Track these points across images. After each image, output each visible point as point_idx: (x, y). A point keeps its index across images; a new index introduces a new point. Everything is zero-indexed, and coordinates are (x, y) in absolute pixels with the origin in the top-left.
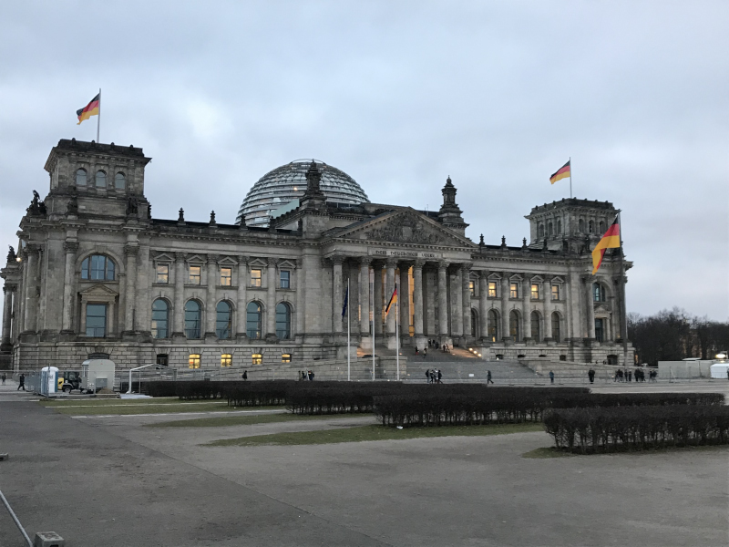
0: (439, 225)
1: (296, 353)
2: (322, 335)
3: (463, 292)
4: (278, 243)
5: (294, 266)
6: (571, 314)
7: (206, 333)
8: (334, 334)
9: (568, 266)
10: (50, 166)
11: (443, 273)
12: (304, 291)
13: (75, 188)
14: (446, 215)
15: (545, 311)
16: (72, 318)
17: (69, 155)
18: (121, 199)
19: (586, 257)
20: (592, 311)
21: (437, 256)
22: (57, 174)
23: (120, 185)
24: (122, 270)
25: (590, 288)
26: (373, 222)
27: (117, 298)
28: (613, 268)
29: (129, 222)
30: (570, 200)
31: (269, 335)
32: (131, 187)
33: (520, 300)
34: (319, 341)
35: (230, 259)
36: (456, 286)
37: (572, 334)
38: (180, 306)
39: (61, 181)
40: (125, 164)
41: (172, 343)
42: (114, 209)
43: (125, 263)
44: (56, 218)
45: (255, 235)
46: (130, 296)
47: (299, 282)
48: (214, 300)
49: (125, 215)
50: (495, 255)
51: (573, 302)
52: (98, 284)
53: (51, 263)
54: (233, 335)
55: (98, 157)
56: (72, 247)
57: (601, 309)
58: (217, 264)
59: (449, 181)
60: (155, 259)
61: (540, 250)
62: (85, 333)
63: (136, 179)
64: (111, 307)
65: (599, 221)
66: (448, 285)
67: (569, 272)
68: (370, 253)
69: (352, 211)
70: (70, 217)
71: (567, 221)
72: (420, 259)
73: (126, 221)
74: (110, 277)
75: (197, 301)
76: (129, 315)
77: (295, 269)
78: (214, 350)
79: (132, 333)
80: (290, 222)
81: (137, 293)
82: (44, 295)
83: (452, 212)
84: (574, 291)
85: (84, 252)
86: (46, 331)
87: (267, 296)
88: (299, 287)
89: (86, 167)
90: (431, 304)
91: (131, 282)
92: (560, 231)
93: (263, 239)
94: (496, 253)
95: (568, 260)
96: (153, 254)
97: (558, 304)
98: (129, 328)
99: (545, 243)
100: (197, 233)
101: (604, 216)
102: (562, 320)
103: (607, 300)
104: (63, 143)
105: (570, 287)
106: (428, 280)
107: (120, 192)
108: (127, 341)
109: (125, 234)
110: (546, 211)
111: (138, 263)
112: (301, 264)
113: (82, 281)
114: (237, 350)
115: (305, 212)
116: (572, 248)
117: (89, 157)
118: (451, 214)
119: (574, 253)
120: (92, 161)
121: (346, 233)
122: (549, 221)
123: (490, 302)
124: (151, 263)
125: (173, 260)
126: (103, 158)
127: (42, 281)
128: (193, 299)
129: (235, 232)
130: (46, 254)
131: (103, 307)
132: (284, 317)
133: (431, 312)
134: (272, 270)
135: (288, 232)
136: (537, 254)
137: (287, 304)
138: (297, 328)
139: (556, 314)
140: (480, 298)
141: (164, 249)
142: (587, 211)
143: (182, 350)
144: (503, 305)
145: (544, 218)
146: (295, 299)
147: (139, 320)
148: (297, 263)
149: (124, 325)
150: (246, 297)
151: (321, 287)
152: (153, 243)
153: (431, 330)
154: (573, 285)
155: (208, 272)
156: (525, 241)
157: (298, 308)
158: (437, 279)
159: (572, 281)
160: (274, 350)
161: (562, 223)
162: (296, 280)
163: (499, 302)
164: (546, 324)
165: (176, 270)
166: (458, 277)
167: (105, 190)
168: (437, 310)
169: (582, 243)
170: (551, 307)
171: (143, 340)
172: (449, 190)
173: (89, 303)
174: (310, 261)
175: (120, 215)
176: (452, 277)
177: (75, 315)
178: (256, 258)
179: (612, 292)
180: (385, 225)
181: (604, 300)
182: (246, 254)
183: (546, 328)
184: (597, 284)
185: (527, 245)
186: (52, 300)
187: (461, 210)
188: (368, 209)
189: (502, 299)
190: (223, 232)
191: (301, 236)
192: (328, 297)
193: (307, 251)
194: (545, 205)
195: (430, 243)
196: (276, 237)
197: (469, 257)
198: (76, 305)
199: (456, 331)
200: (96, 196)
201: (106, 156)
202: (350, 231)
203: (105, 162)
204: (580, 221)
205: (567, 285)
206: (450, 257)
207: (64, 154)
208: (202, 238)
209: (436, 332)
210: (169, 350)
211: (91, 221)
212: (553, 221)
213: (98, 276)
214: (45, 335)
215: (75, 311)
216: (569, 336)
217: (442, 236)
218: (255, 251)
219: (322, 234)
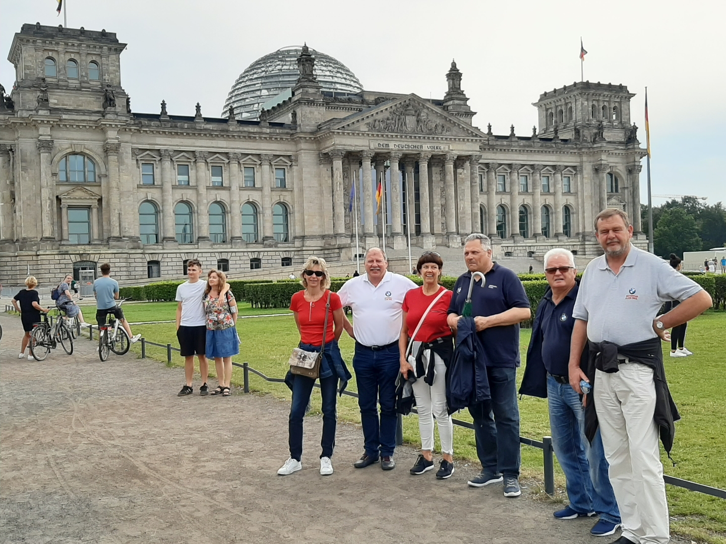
0: (445, 114)
1: (296, 257)
2: (323, 237)
3: (472, 186)
4: (271, 138)
5: (290, 163)
6: (583, 207)
7: (199, 238)
8: (336, 236)
9: (580, 155)
10: (14, 57)
11: (450, 167)
12: (301, 190)
13: (44, 80)
14: (451, 102)
15: (555, 204)
16: (53, 224)
17: (34, 42)
18: (95, 91)
19: (599, 145)
20: (606, 203)
21: (444, 147)
22: (21, 65)
23: (93, 76)
24: (103, 171)
25: (603, 178)
26: (374, 112)
27: (100, 201)
28: (627, 156)
29: (108, 116)
30: (582, 83)
31: (266, 238)
32: (106, 77)
33: (530, 194)
34: (319, 243)
35: (221, 157)
36: (463, 181)
37: (584, 228)
38: (169, 209)
39: (28, 72)
40: (97, 51)
41: (163, 249)
42: (89, 103)
43: (106, 163)
44: (25, 114)
45: (246, 129)
46: (115, 199)
47: (296, 181)
48: (205, 201)
49: (102, 109)
50: (503, 146)
51: (585, 194)
52: (78, 186)
53: (24, 164)
54: (228, 239)
55: (66, 44)
56: (46, 146)
57: (613, 200)
58: (206, 162)
59: (454, 65)
60: (138, 157)
61: (550, 140)
62: (68, 240)
63: (111, 68)
64: (95, 211)
65: (613, 106)
66: (455, 180)
67: (582, 162)
68: (372, 147)
69: (349, 100)
70: (41, 112)
71: (579, 107)
72: (426, 151)
73: (104, 116)
74: (90, 178)
75: (187, 203)
76: (115, 220)
77: (291, 166)
78: (209, 255)
79: (119, 239)
80: (283, 113)
81: (121, 194)
82: (20, 199)
83: (458, 99)
84: (585, 183)
85: (60, 151)
86: (24, 239)
87: (262, 197)
88: (295, 186)
89: (54, 55)
90: (437, 200)
91: (114, 184)
92: (571, 118)
93: (253, 133)
94: (505, 143)
95: (580, 149)
96: (136, 152)
97: (568, 197)
98: (116, 234)
99: (556, 131)
100: (182, 128)
101: (618, 100)
102: (573, 213)
103: (619, 191)
104: (26, 28)
105: (583, 178)
106: (434, 176)
107: (94, 83)
108: (113, 247)
109: (102, 130)
110: (555, 96)
111: (120, 162)
112: (296, 161)
113: (59, 184)
114: (234, 254)
115: (299, 102)
116: (584, 136)
117: (58, 44)
118: (456, 102)
119: (586, 141)
120: (60, 48)
121: (344, 124)
122: (559, 108)
123: (499, 196)
124: (135, 162)
125: (159, 158)
126: (73, 45)
127: (16, 184)
128: (182, 201)
129: (223, 126)
130: (18, 154)
131: (86, 212)
132: (280, 219)
133: (437, 209)
134: (266, 167)
135: (281, 125)
136: (549, 144)
137: (284, 205)
138: (295, 229)
139: (567, 209)
140: (488, 193)
141: (148, 147)
142: (600, 95)
143: (174, 255)
144: (512, 200)
145: (553, 105)
146: (293, 199)
147: (125, 224)
148: (292, 159)
149: (109, 231)
150: (240, 197)
151: (320, 185)
152: (134, 139)
153: (438, 228)
154: (586, 176)
155: (197, 171)
156: (535, 129)
157: (296, 209)
158: (443, 173)
159: (585, 172)
160: (273, 253)
161: (574, 109)
162: (292, 177)
163: (508, 197)
164: (557, 218)
165: (162, 170)
166: (465, 171)
167: (77, 82)
168: (444, 207)
169: (595, 131)
170: (562, 201)
171: (131, 246)
172: (454, 75)
173: (70, 207)
174: (307, 157)
175: (97, 109)
176: (459, 171)
177: (55, 220)
178: (248, 155)
179: (626, 182)
180: (386, 114)
181: (617, 191)
182: (237, 151)
183: (556, 222)
184: (610, 174)
185: (537, 133)
186: (29, 205)
187: (467, 96)
188: (367, 98)
189: (511, 193)
190: (210, 126)
191: (296, 129)
192: (327, 196)
193: (303, 145)
194: (555, 91)
195: (435, 134)
196: (268, 131)
197: (478, 149)
198: (55, 209)
199: (464, 228)
200: (67, 88)
201: (76, 42)
202: (349, 122)
203: (75, 49)
204: (593, 106)
205: (579, 176)
206: (457, 149)
207: (28, 41)
208: (188, 134)
209: (443, 230)
210: (161, 256)
211: (64, 117)
212: (563, 108)
213: (77, 178)
214: (24, 243)
215: (55, 217)
216: (581, 231)
217: (448, 125)
218: (247, 147)
219: (319, 128)
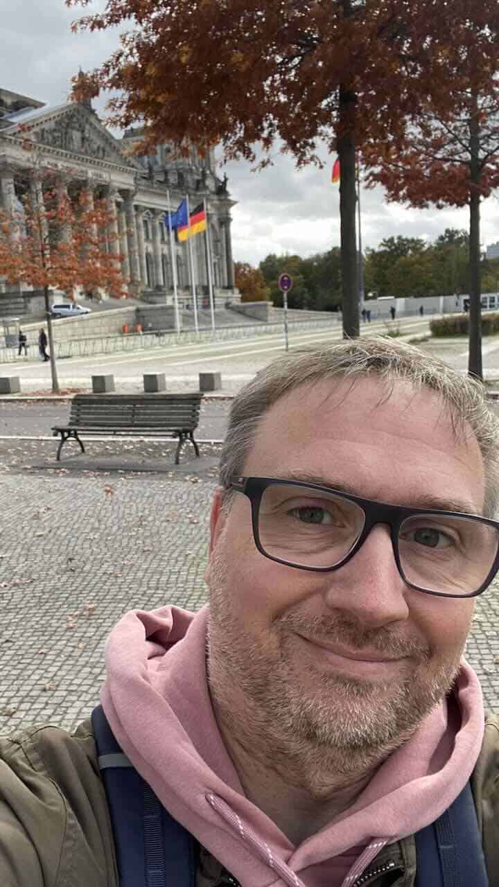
15: (170, 254)
21: (105, 176)
28: (221, 207)
33: (151, 242)
61: (162, 182)
68: (43, 165)
72: (91, 179)
97: (178, 248)
99: (166, 174)
102: (182, 265)
116: (187, 181)
119: (189, 187)
136: (163, 187)
139: (178, 258)
144: (140, 247)
164: (172, 269)
170: (174, 251)
189: (139, 239)
197: (132, 182)
206: (118, 180)
